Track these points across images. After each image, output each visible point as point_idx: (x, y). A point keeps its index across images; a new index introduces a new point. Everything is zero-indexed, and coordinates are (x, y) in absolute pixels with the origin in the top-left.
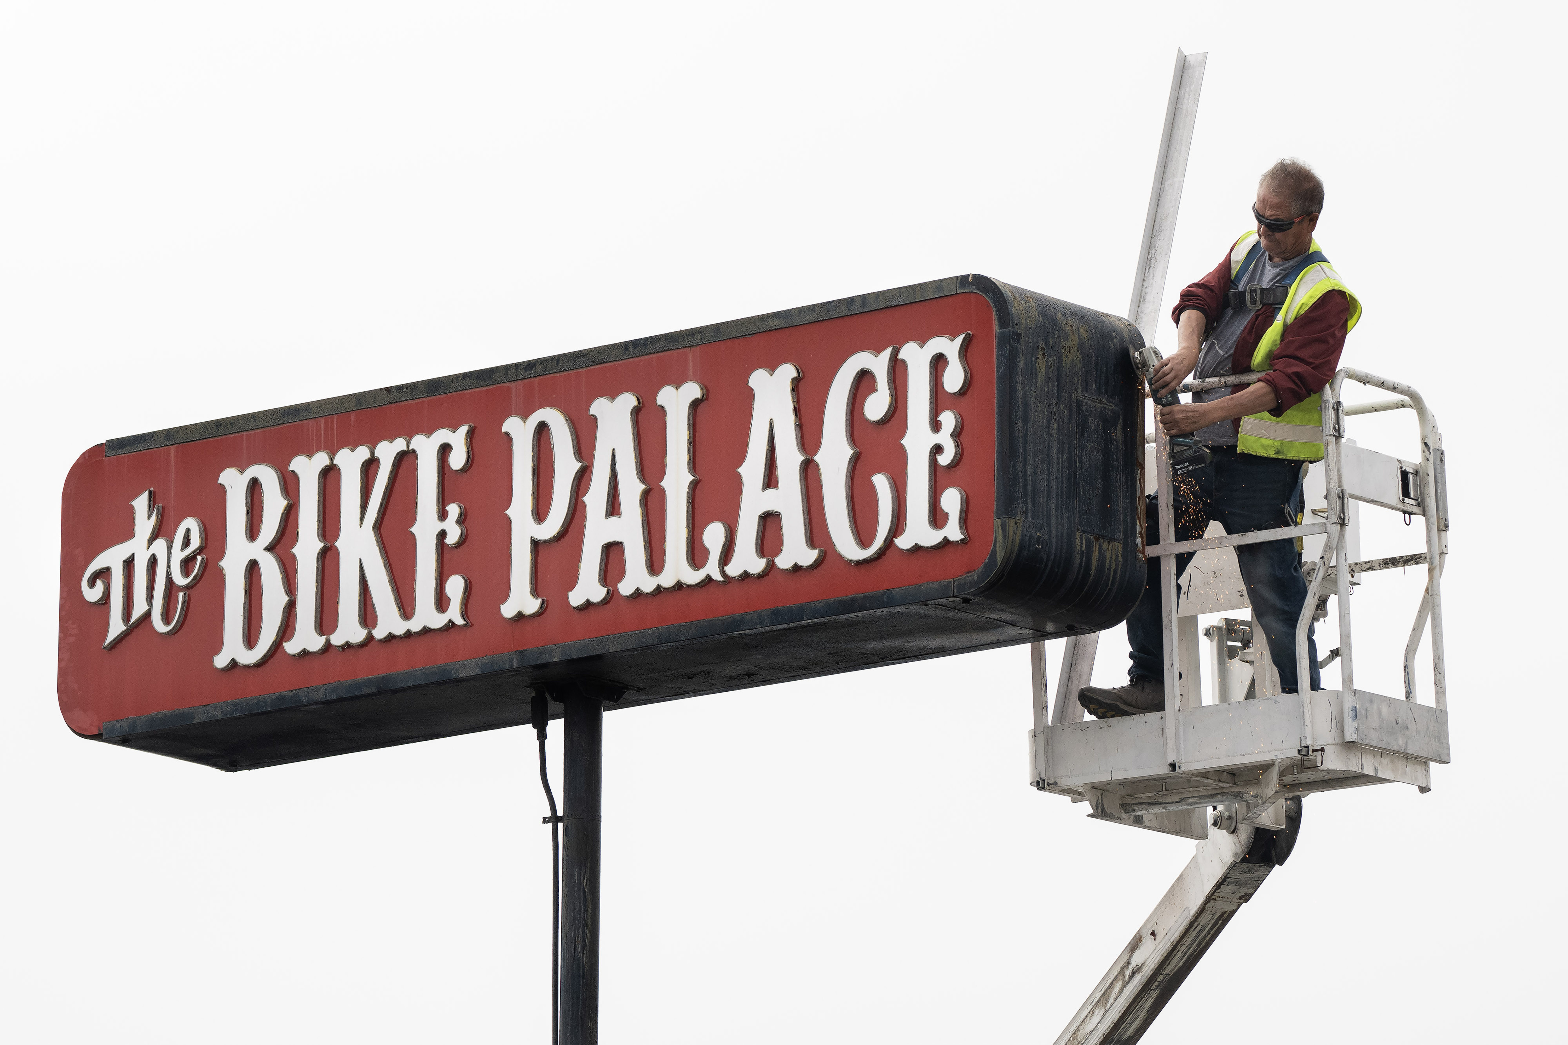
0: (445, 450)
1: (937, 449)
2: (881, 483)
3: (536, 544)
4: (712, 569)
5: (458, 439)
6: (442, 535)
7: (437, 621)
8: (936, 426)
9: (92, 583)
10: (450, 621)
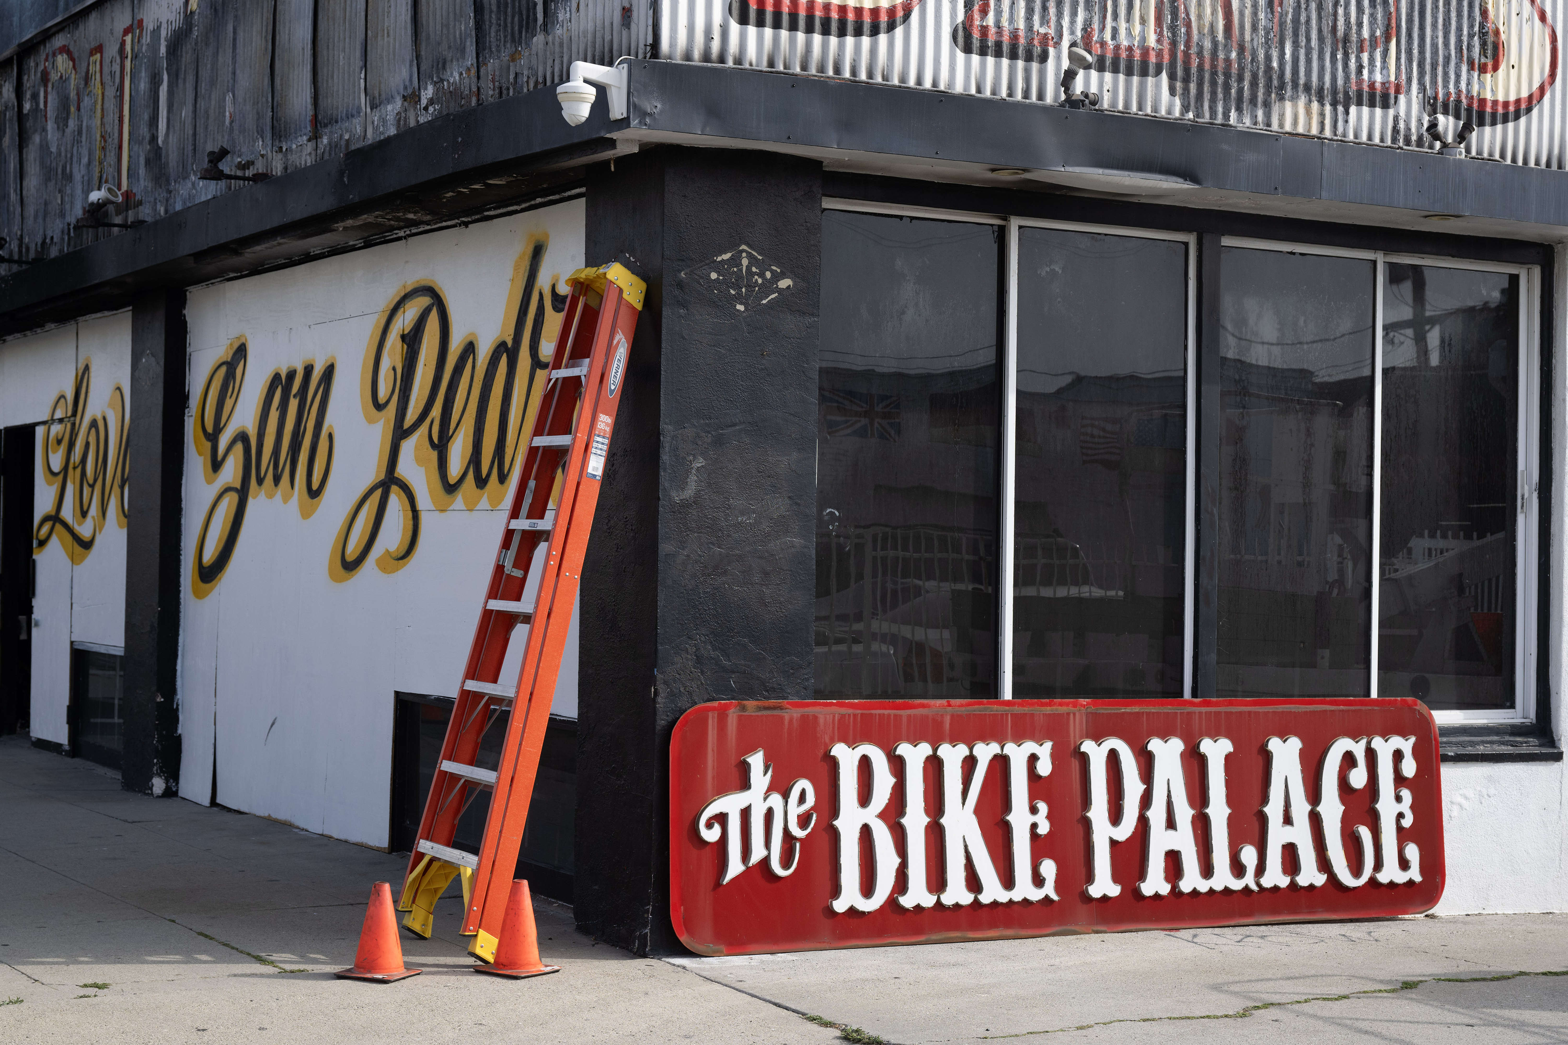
0: (1033, 759)
1: (1401, 816)
2: (1364, 832)
3: (1113, 843)
4: (1249, 880)
5: (1044, 751)
6: (1034, 826)
7: (1036, 895)
8: (1398, 799)
9: (709, 826)
10: (1047, 897)
